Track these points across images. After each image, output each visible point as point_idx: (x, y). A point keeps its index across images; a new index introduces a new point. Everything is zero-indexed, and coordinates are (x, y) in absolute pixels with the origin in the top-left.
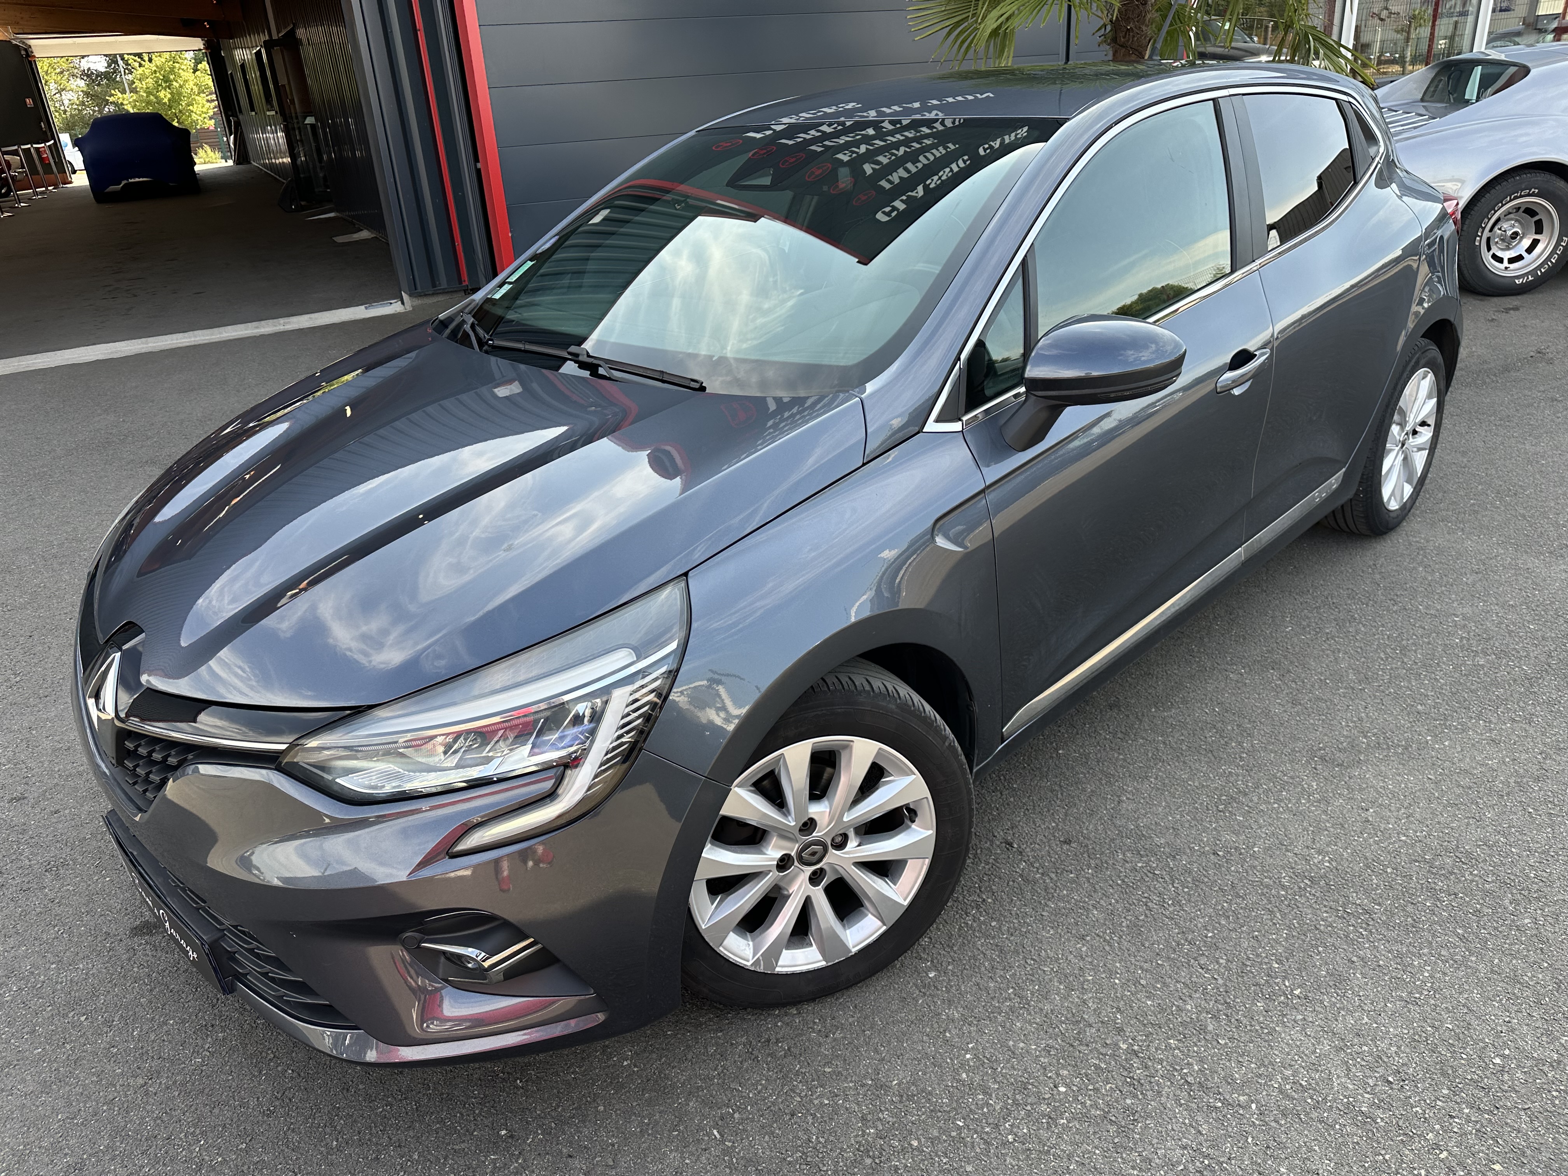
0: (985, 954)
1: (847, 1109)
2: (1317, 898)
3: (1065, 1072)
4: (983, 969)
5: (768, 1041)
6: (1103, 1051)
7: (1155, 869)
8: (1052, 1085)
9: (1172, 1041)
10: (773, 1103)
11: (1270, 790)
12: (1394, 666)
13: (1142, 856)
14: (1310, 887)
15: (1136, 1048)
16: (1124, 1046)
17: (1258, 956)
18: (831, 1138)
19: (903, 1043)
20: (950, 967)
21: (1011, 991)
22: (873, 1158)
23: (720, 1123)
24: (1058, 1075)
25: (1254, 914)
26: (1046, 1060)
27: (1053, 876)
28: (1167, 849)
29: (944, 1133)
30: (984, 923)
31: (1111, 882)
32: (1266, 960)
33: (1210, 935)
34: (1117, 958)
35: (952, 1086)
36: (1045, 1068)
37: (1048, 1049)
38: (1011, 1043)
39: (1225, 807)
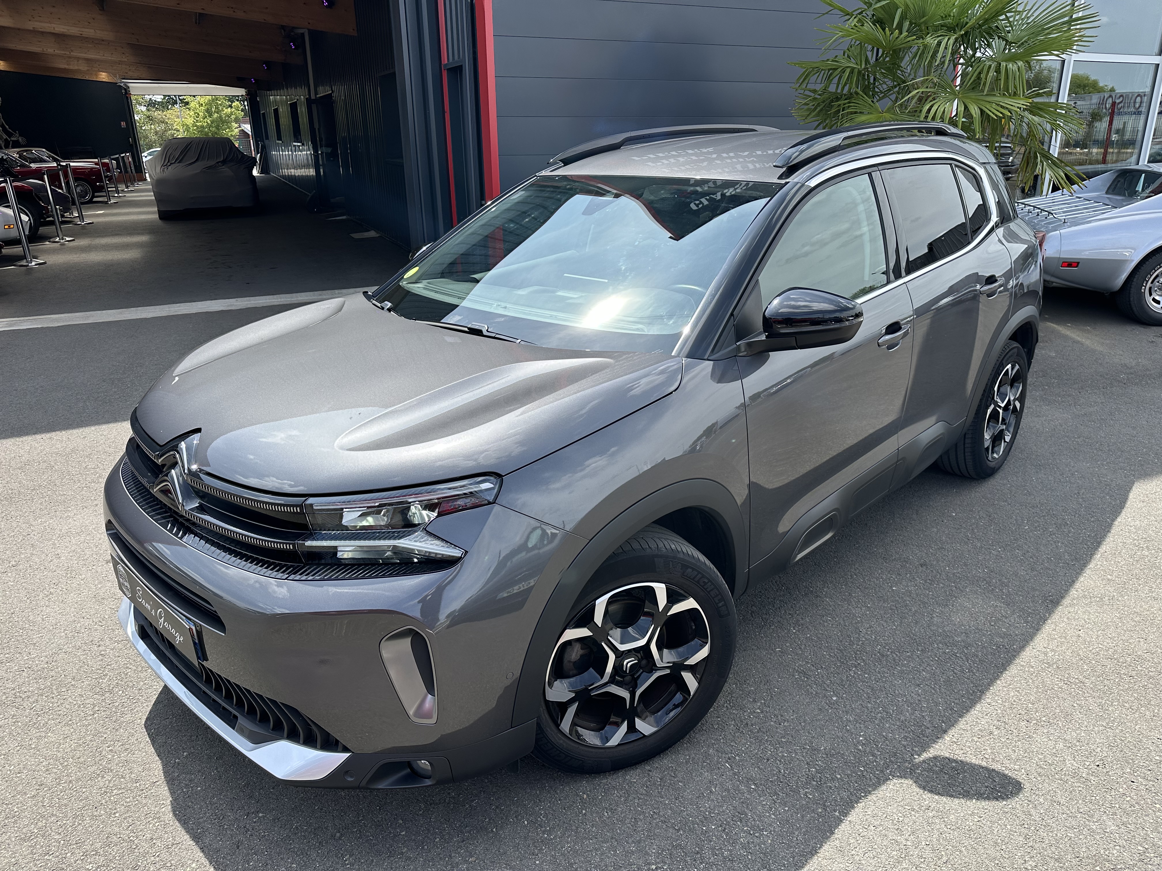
0: (863, 691)
1: (798, 759)
3: (917, 749)
4: (863, 697)
5: (747, 724)
7: (956, 653)
10: (757, 754)
11: (1021, 616)
13: (948, 646)
14: (1047, 668)
17: (1020, 700)
18: (792, 772)
19: (823, 730)
20: (844, 696)
21: (881, 709)
22: (817, 782)
23: (729, 761)
24: (913, 750)
27: (898, 653)
28: (962, 644)
29: (854, 772)
30: (860, 675)
31: (932, 659)
32: (1024, 702)
35: (855, 752)
36: (905, 747)
37: (905, 738)
38: (884, 734)
39: (995, 624)
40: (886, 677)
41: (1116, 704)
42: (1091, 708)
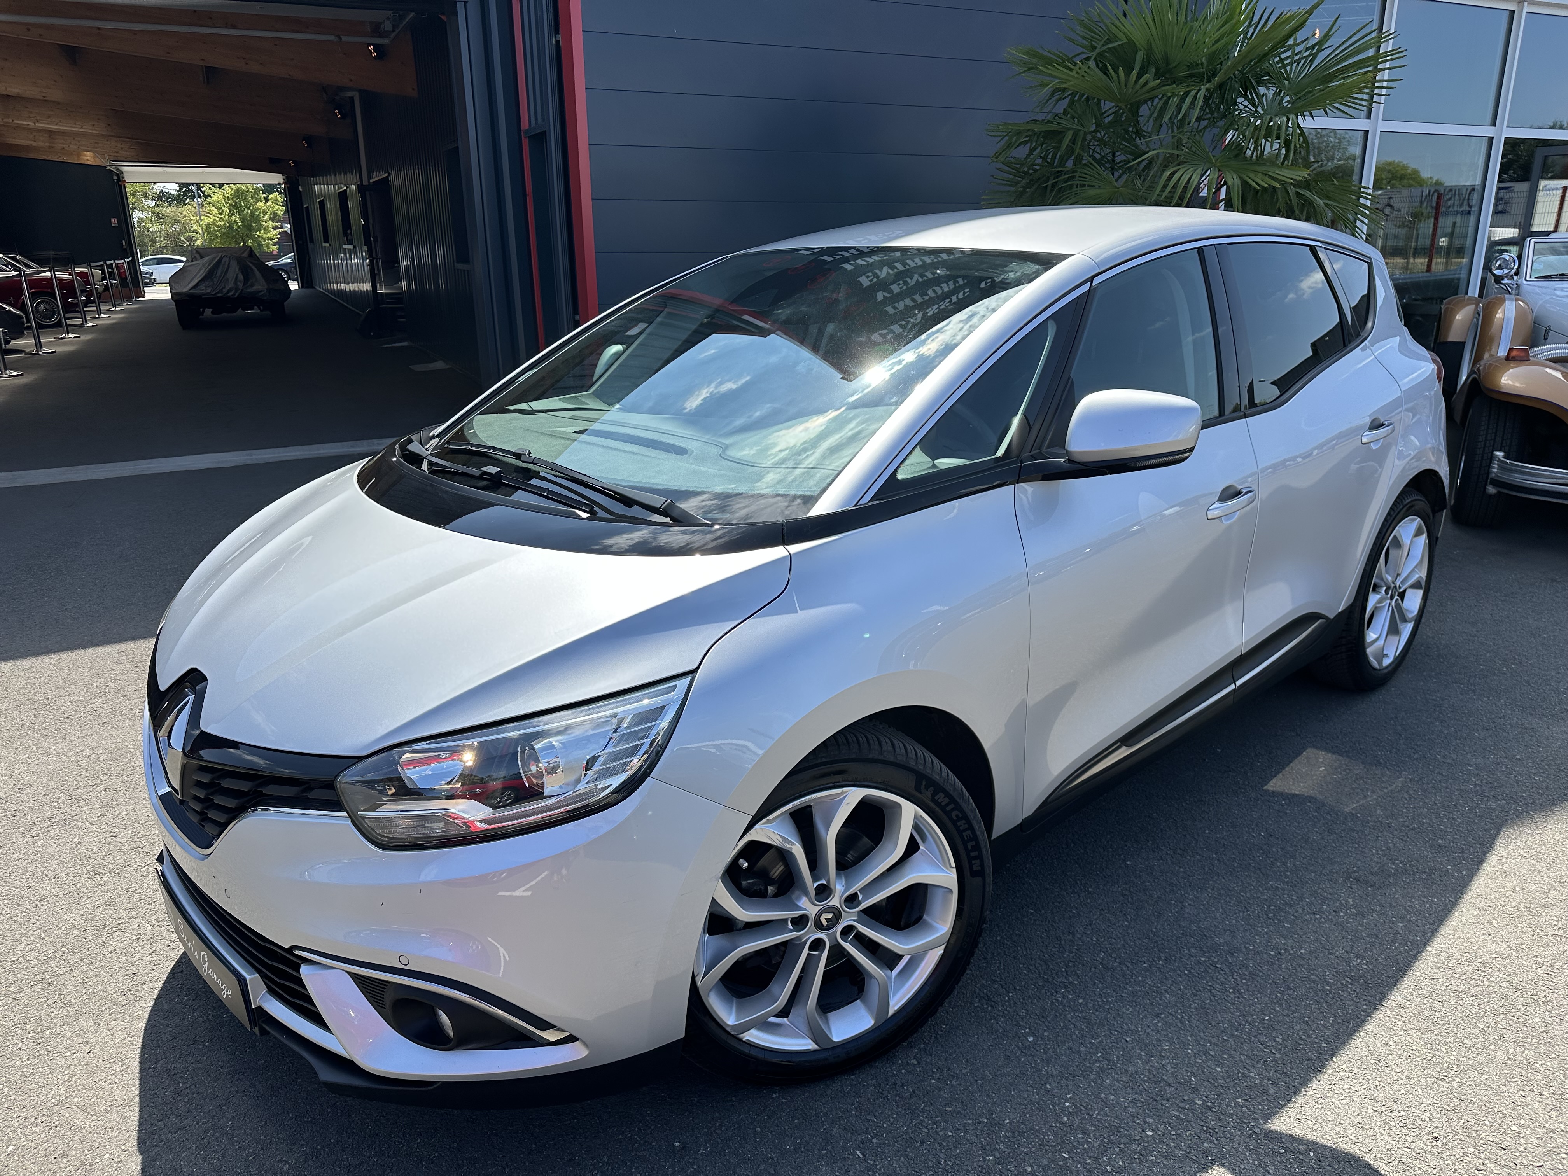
0: (1075, 1025)
1: (968, 1140)
2: (1358, 993)
3: (1151, 1120)
4: (1074, 1037)
5: (895, 1084)
6: (1182, 1105)
7: (1216, 963)
8: (1140, 1130)
9: (1240, 1100)
10: (906, 1133)
11: (1313, 903)
12: (1417, 805)
13: (1205, 952)
14: (1351, 984)
15: (1209, 1104)
16: (1200, 1102)
17: (1309, 1036)
18: (957, 1162)
19: (1010, 1091)
20: (1046, 1034)
21: (1099, 1055)
23: (861, 1146)
24: (1145, 1122)
25: (1303, 1003)
26: (1134, 1110)
27: (1129, 965)
28: (1226, 948)
29: (1053, 1161)
30: (1072, 1000)
31: (1179, 972)
32: (1316, 1041)
33: (1267, 1018)
34: (1188, 1033)
35: (1056, 1127)
36: (1133, 1116)
37: (1135, 1102)
38: (1103, 1096)
39: (1274, 915)
40: (1111, 1003)
41: (1452, 1040)
42: (1414, 1048)
